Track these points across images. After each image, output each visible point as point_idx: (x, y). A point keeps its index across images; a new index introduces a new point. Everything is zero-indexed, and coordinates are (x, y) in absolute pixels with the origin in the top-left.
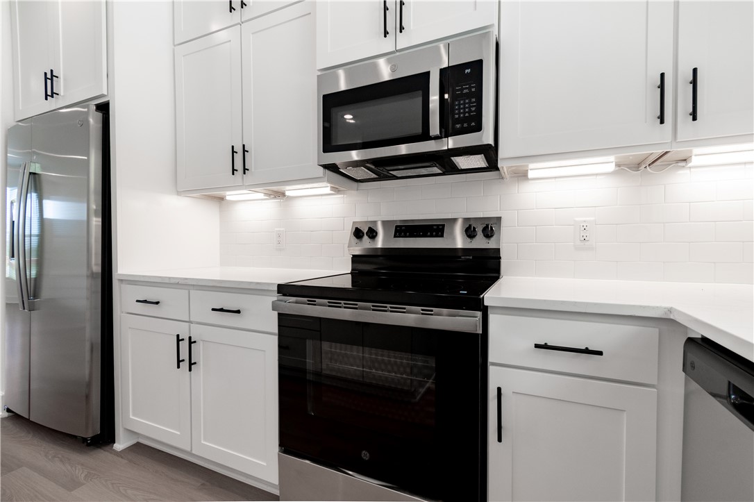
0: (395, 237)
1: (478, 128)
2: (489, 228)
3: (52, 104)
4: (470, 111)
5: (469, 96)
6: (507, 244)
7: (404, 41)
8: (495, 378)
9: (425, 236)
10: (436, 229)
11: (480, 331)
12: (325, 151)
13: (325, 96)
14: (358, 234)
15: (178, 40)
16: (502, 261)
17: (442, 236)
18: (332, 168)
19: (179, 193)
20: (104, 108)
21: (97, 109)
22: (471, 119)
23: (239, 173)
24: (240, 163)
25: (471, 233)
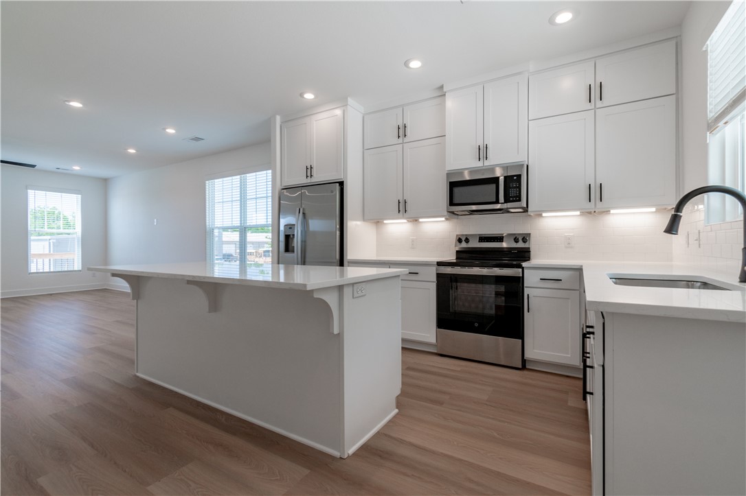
0: (479, 242)
1: (520, 200)
2: (525, 238)
3: (309, 181)
4: (517, 194)
5: (516, 187)
6: (533, 245)
7: (487, 163)
8: (526, 291)
9: (493, 242)
10: (500, 239)
11: (521, 275)
12: (450, 205)
13: (450, 182)
14: (460, 240)
15: (365, 148)
16: (531, 253)
17: (502, 242)
18: (453, 213)
19: (364, 220)
20: (341, 184)
21: (338, 184)
22: (516, 197)
23: (401, 212)
24: (402, 208)
25: (516, 240)
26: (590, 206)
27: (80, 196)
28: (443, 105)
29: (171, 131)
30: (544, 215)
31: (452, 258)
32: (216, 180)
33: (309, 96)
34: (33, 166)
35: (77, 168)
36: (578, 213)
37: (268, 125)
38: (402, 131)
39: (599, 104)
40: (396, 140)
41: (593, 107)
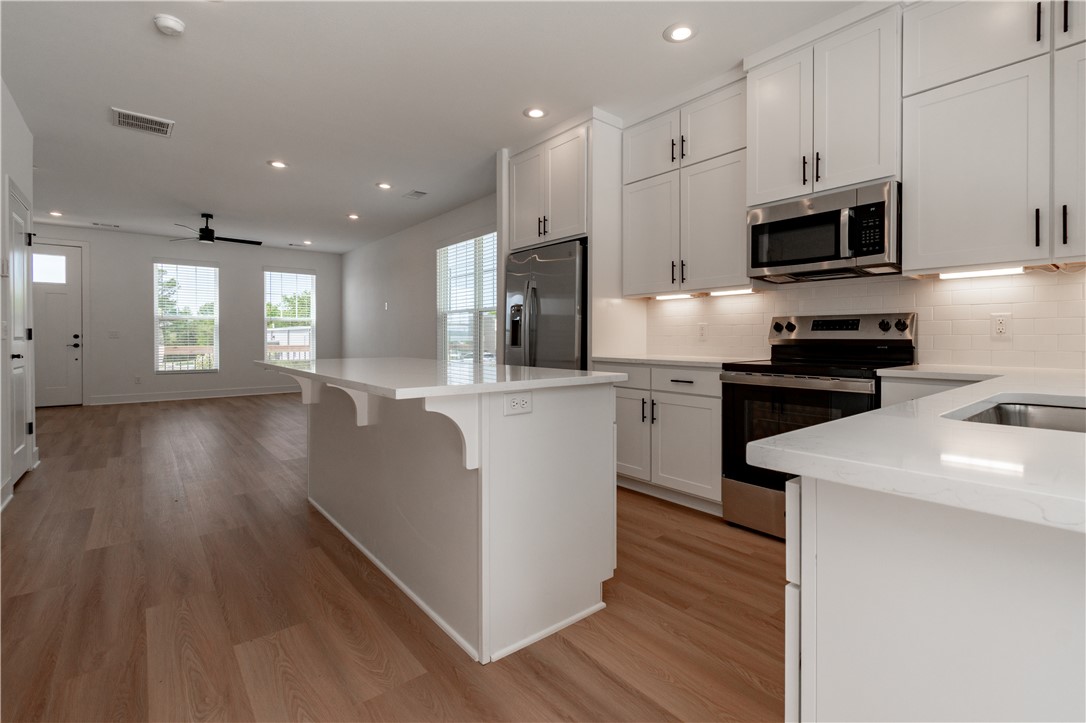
0: (813, 329)
1: (881, 250)
2: (903, 322)
3: (543, 239)
4: (875, 239)
5: (874, 227)
7: (819, 187)
9: (841, 329)
10: (851, 323)
11: (874, 393)
12: (753, 266)
13: (753, 227)
14: (778, 327)
15: (625, 183)
17: (857, 329)
18: (761, 279)
19: (623, 296)
20: (584, 241)
21: (578, 242)
22: (874, 245)
23: (677, 282)
24: (678, 274)
25: (885, 327)
26: (1042, 255)
27: (314, 276)
28: (742, 96)
29: (385, 186)
30: (943, 276)
31: (764, 357)
32: (449, 248)
33: (536, 114)
34: (259, 243)
35: (308, 243)
36: (1020, 270)
37: (492, 164)
38: (678, 149)
39: (1062, 39)
40: (669, 165)
41: (1047, 48)
